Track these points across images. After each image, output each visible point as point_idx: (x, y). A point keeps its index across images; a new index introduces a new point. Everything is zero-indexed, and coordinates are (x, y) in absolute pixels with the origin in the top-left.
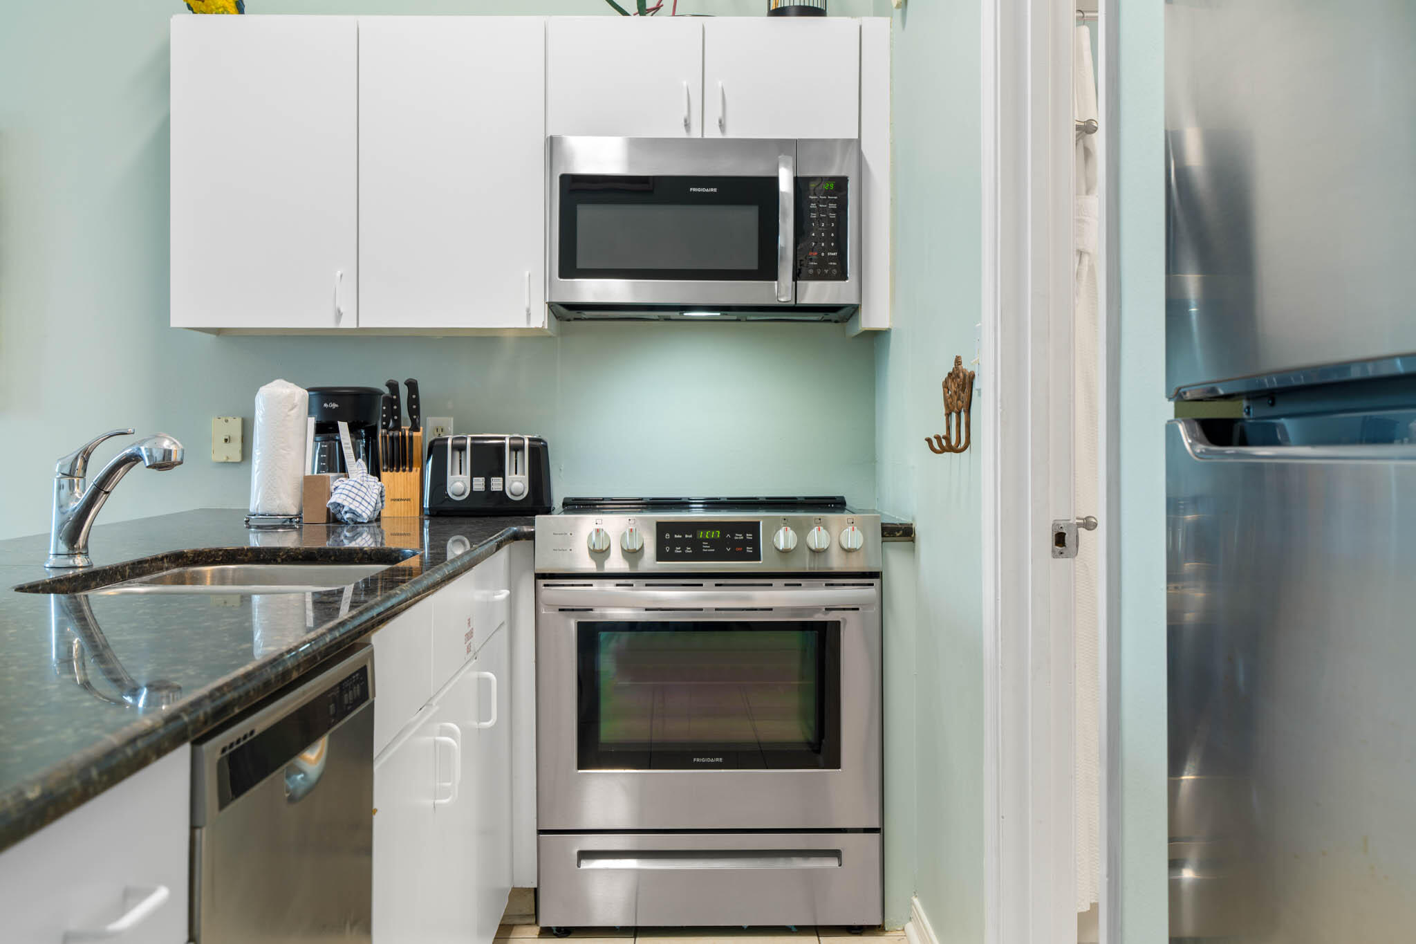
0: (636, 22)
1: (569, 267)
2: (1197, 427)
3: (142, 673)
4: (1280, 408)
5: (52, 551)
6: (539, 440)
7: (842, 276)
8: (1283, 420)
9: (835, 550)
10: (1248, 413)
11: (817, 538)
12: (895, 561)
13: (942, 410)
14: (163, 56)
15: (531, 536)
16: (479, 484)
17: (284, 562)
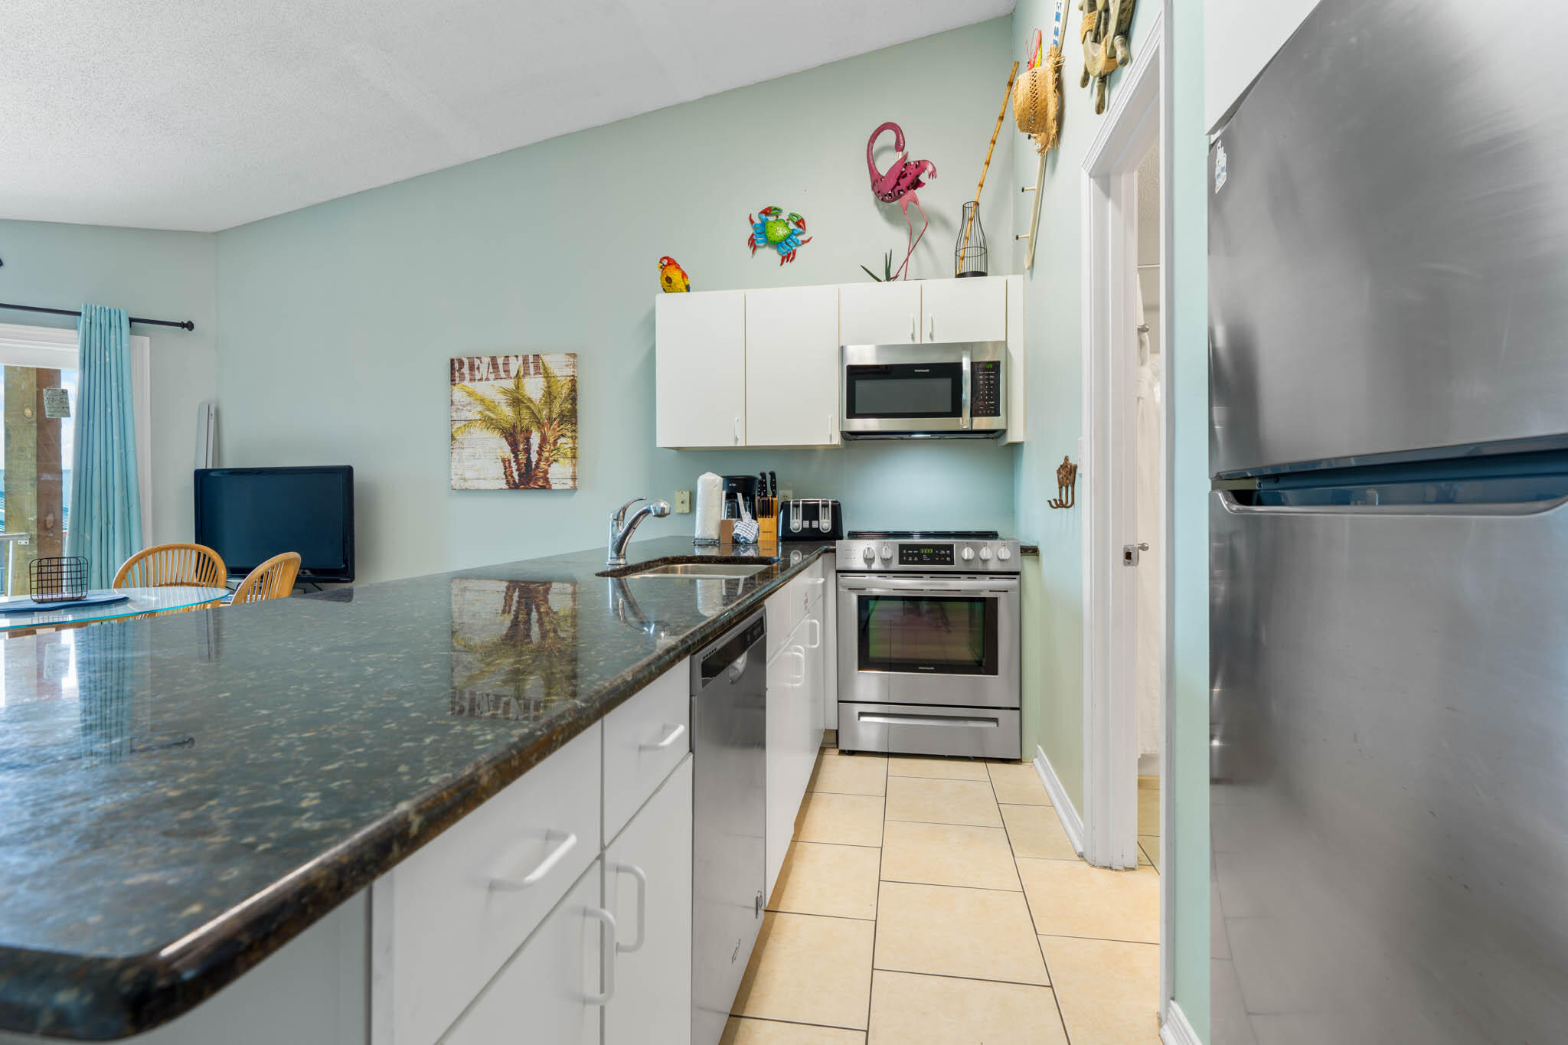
0: (886, 285)
1: (852, 413)
2: (1230, 495)
3: (651, 614)
4: (1282, 483)
5: (609, 556)
6: (836, 502)
7: (997, 414)
8: (1286, 492)
9: (995, 560)
10: (1260, 487)
11: (985, 553)
12: (1028, 566)
13: (1057, 485)
14: (653, 313)
15: (834, 551)
16: (806, 524)
17: (715, 563)
